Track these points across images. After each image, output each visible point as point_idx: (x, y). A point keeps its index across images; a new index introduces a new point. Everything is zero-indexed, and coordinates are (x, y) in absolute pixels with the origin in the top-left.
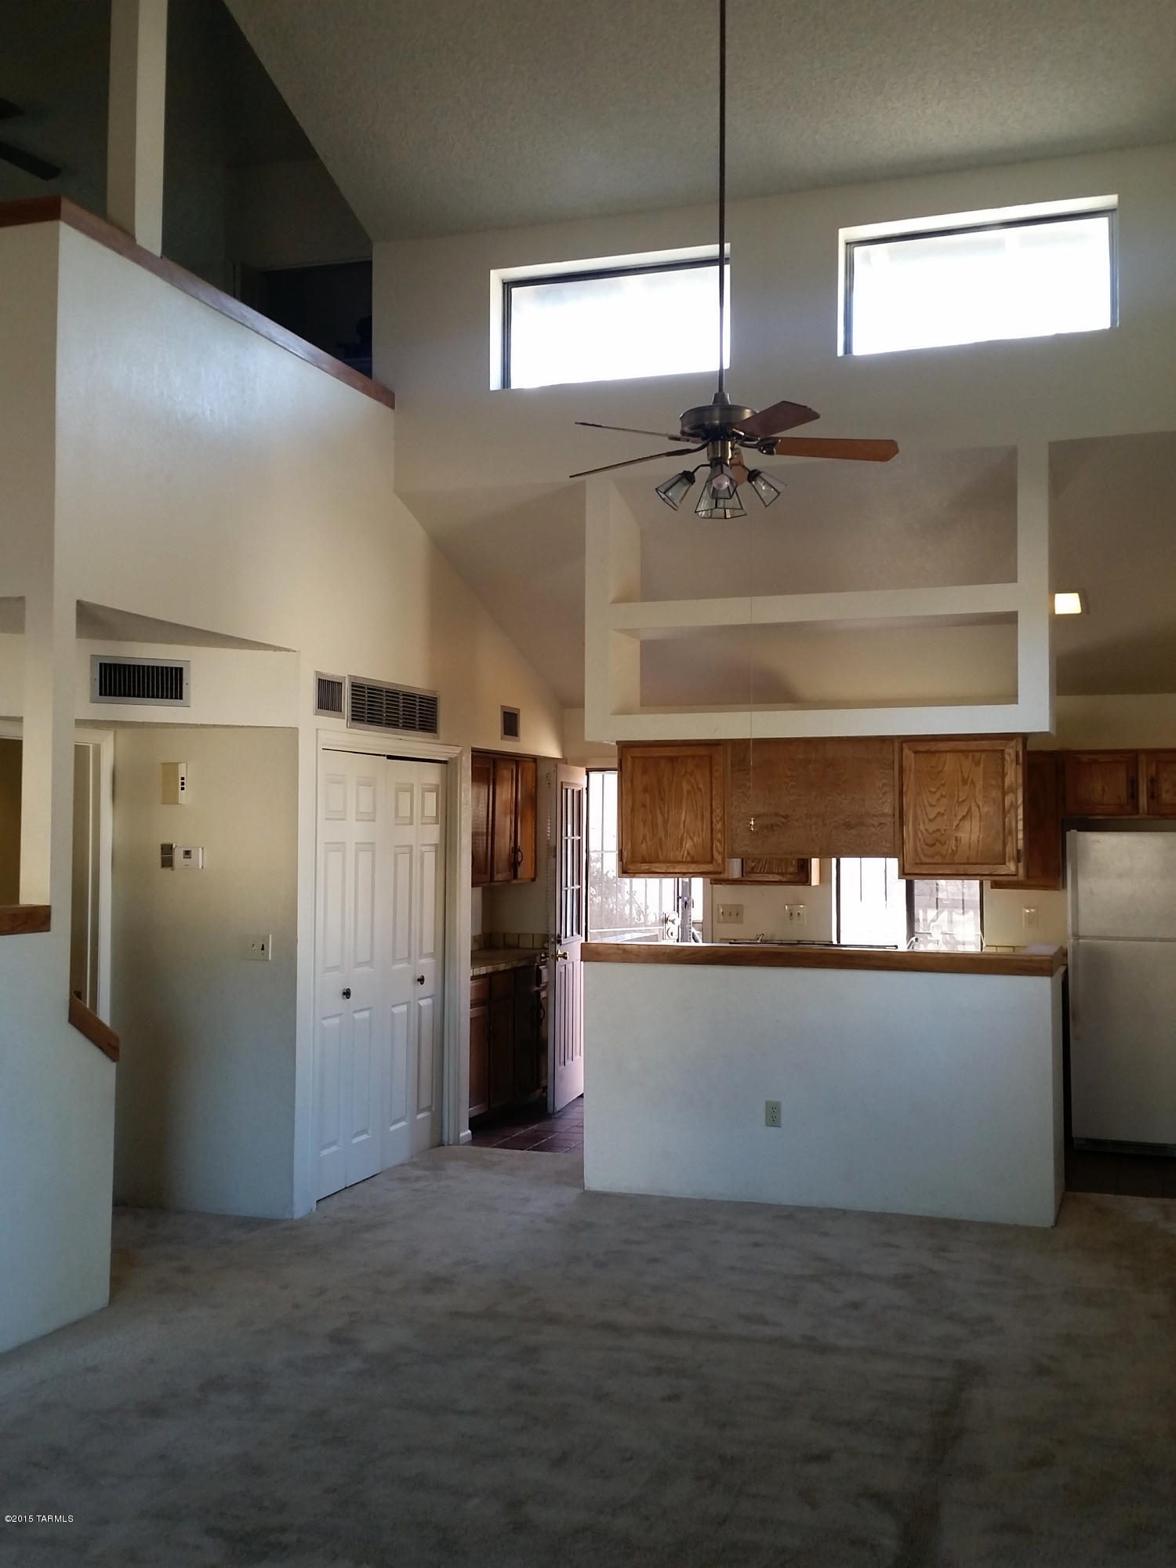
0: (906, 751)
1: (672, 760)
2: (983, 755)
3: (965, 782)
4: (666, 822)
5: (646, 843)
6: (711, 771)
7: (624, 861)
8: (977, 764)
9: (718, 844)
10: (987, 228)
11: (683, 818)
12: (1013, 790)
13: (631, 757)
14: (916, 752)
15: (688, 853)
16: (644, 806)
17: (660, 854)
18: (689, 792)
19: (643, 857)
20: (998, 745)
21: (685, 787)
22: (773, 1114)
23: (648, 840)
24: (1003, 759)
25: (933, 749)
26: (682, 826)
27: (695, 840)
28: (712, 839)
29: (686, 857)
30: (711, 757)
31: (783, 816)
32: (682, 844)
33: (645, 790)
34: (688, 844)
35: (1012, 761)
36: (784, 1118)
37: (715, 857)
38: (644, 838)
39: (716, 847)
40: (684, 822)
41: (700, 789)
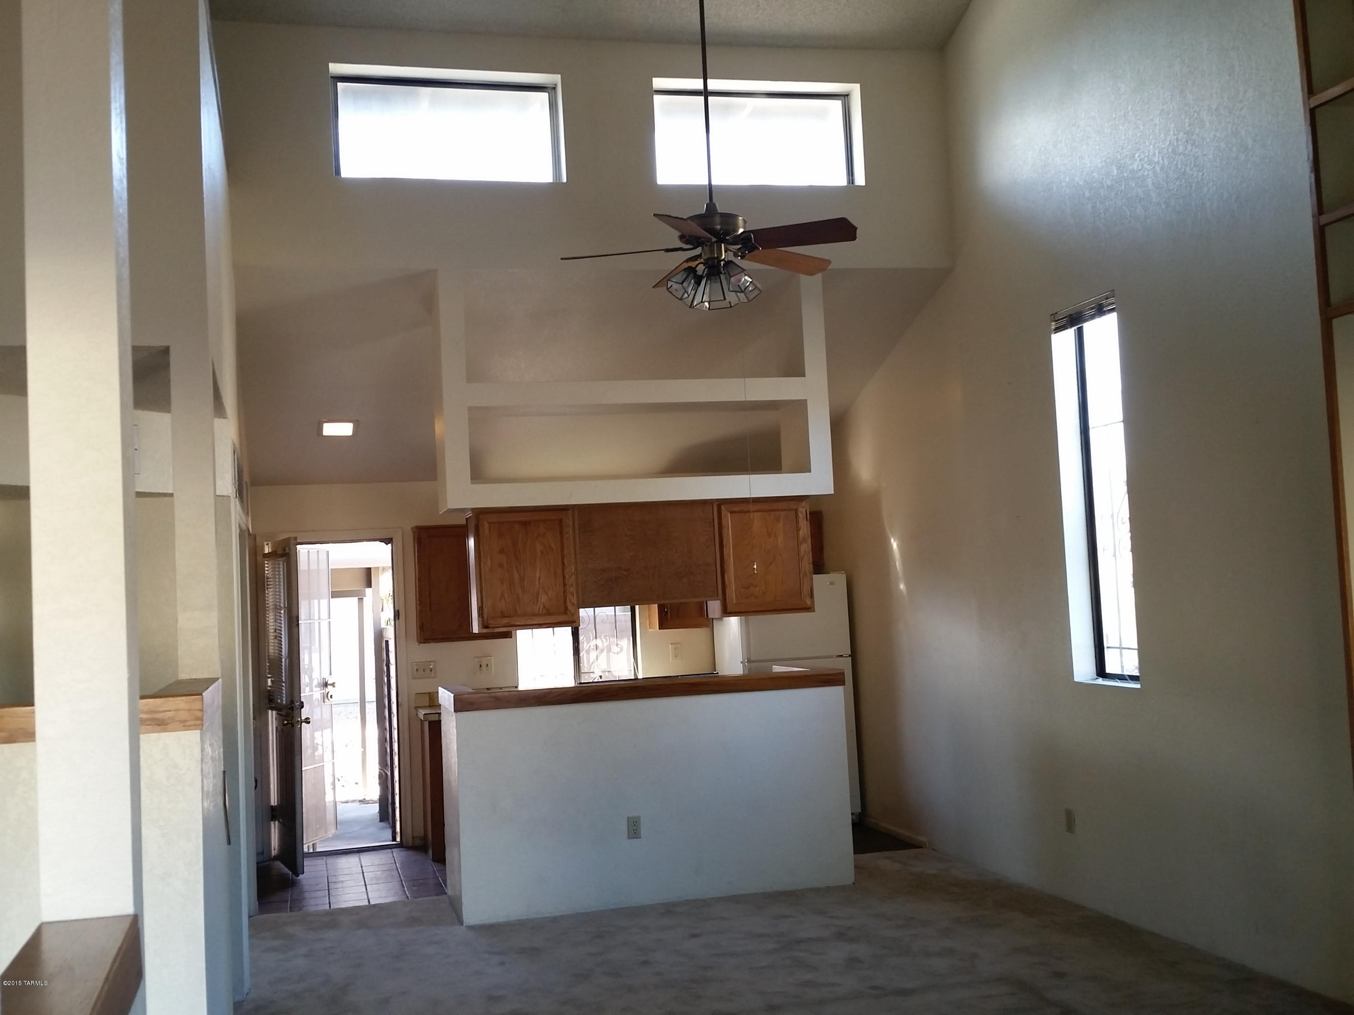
0: (724, 511)
1: (525, 524)
2: (783, 513)
3: (769, 535)
4: (522, 579)
5: (504, 598)
6: (561, 532)
7: (485, 617)
8: (778, 520)
9: (571, 597)
10: (755, 96)
11: (538, 576)
12: (804, 540)
13: (488, 523)
14: (732, 512)
15: (544, 607)
16: (501, 566)
17: (518, 607)
18: (542, 552)
19: (502, 612)
20: (793, 505)
21: (539, 548)
22: (634, 829)
23: (506, 596)
24: (797, 516)
25: (745, 510)
26: (537, 583)
27: (550, 593)
28: (565, 592)
29: (542, 610)
30: (561, 521)
31: (625, 570)
32: (537, 598)
33: (502, 551)
34: (543, 599)
35: (803, 518)
36: (643, 831)
37: (569, 608)
38: (503, 595)
39: (570, 600)
40: (539, 578)
41: (552, 549)
